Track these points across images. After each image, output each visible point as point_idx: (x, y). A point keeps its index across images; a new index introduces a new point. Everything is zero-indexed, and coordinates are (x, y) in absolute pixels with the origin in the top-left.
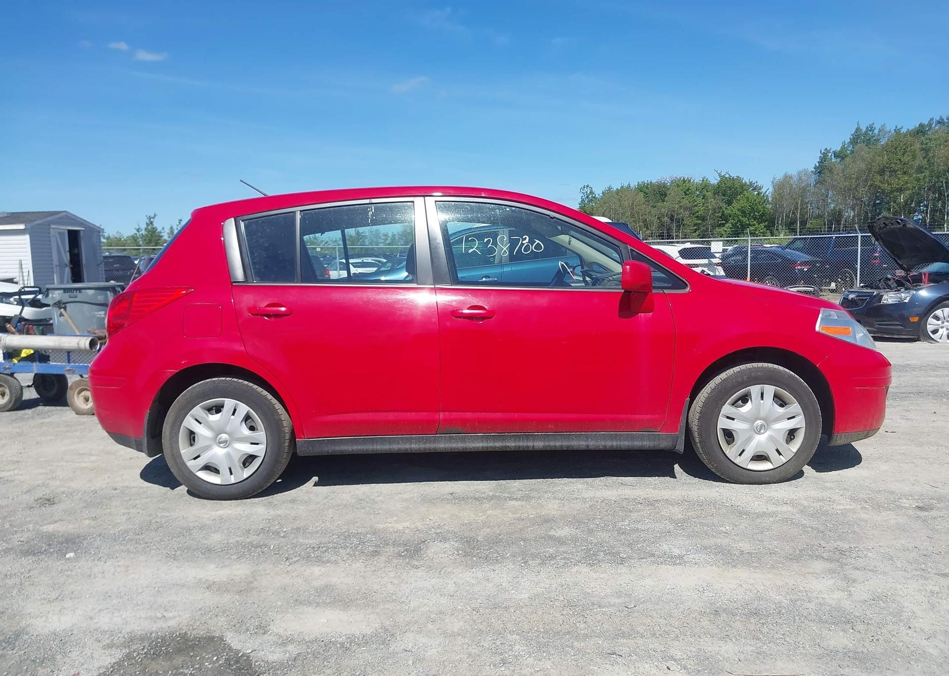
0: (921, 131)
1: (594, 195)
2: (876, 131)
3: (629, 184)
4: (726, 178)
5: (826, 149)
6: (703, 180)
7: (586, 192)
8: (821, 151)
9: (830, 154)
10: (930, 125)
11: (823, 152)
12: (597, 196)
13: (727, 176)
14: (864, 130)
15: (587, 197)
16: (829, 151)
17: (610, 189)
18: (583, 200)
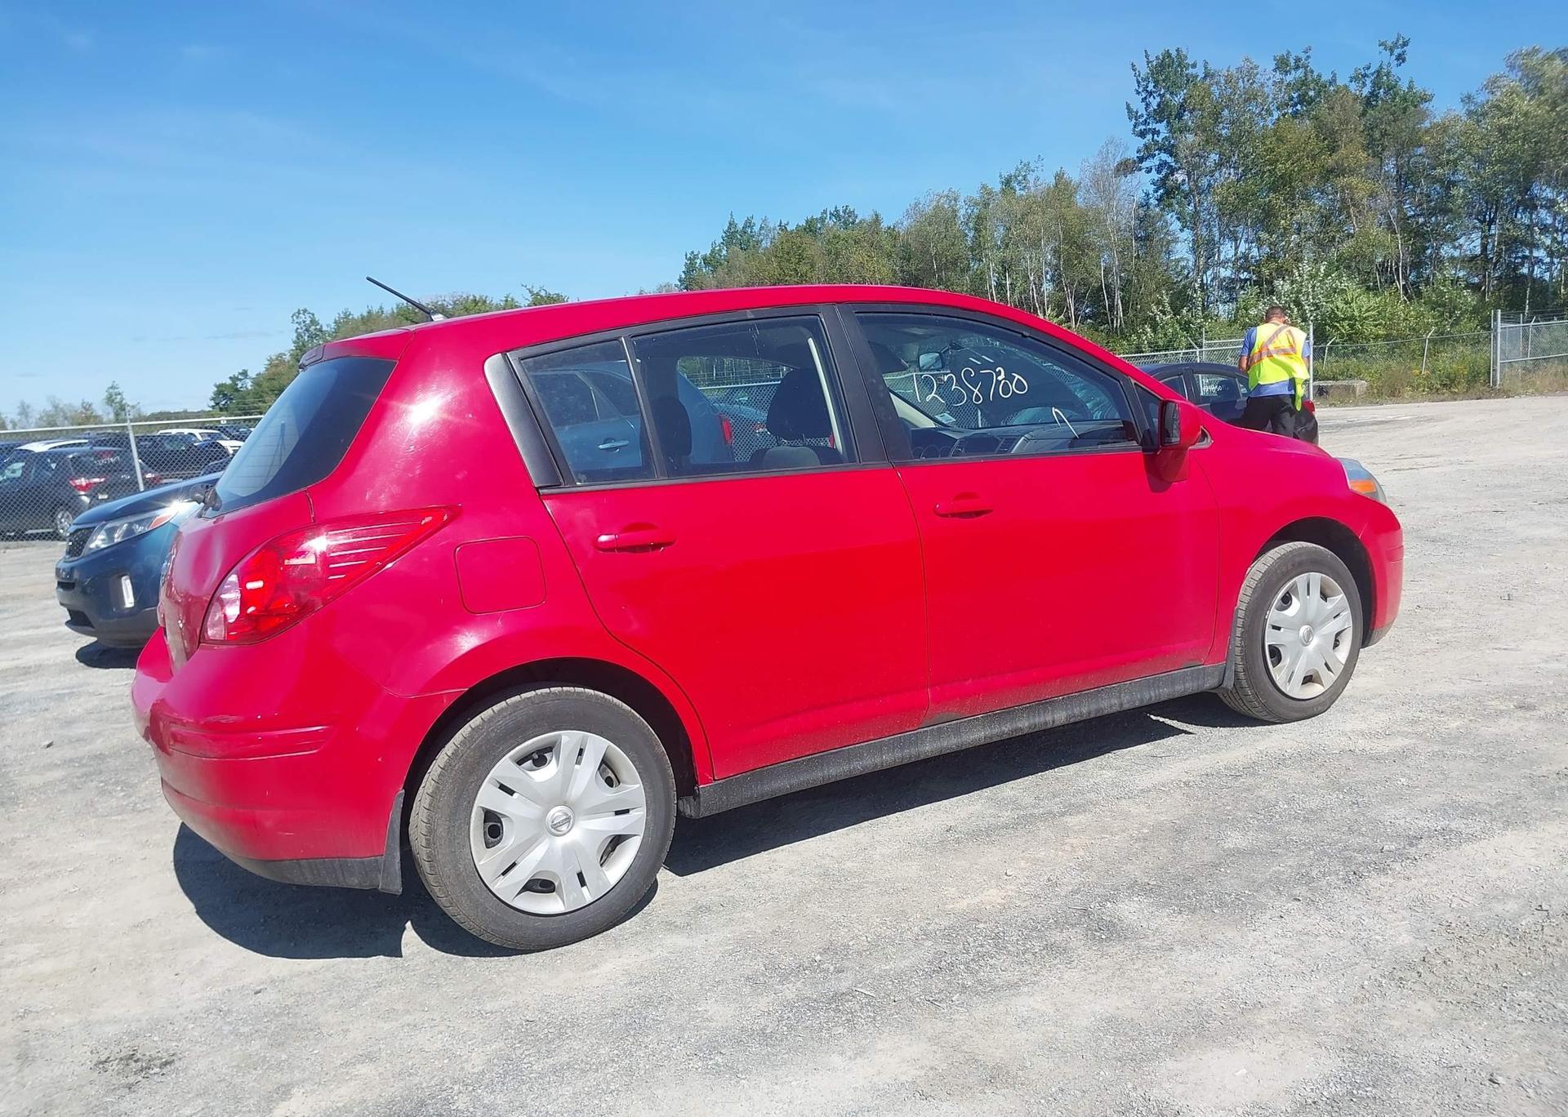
0: (810, 228)
1: (318, 327)
2: (756, 229)
3: (381, 308)
4: (541, 296)
5: (693, 252)
6: (506, 301)
7: (304, 322)
8: (686, 255)
9: (698, 261)
10: (822, 220)
11: (689, 256)
12: (324, 328)
13: (543, 293)
14: (740, 226)
15: (307, 330)
16: (696, 257)
17: (347, 315)
18: (299, 336)
